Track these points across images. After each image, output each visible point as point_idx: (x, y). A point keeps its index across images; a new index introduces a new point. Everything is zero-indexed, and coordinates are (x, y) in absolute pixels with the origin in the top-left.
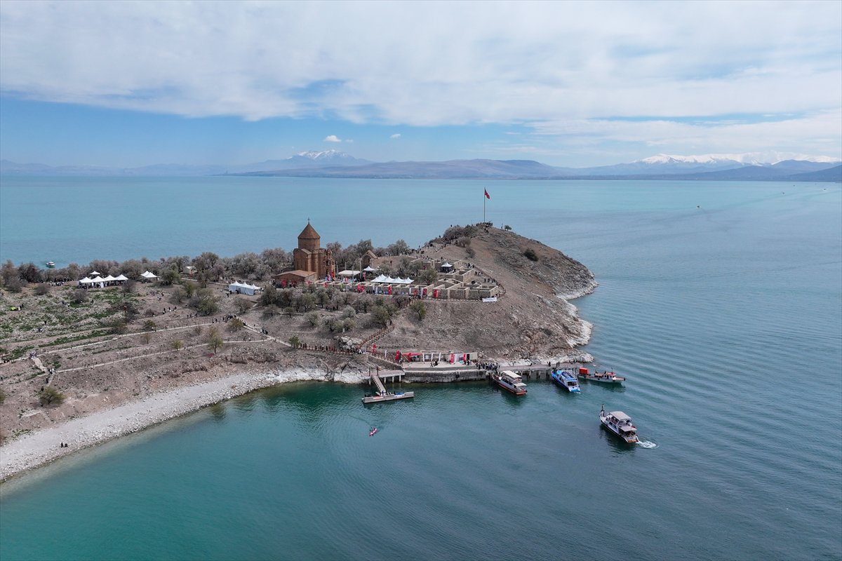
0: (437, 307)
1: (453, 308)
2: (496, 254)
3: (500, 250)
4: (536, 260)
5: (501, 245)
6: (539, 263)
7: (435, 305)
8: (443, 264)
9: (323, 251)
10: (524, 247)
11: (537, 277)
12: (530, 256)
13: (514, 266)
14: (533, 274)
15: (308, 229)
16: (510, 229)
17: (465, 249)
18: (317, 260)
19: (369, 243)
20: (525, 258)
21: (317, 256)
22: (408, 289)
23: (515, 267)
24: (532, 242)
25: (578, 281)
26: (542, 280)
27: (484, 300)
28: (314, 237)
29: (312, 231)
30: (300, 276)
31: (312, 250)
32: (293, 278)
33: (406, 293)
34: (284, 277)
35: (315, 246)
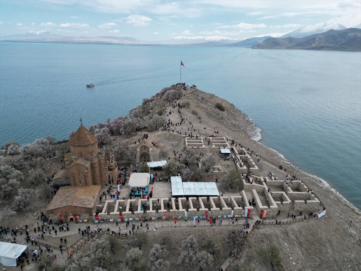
0: (280, 240)
1: (297, 238)
2: (204, 110)
4: (224, 110)
5: (202, 102)
6: (226, 112)
8: (219, 148)
9: (104, 155)
10: (212, 101)
11: (235, 126)
12: (220, 107)
14: (231, 124)
15: (83, 132)
20: (218, 110)
22: (230, 211)
23: (220, 120)
26: (239, 127)
27: (319, 216)
28: (92, 142)
29: (87, 135)
30: (85, 208)
31: (90, 159)
32: (75, 210)
33: (228, 216)
34: (61, 211)
35: (94, 152)
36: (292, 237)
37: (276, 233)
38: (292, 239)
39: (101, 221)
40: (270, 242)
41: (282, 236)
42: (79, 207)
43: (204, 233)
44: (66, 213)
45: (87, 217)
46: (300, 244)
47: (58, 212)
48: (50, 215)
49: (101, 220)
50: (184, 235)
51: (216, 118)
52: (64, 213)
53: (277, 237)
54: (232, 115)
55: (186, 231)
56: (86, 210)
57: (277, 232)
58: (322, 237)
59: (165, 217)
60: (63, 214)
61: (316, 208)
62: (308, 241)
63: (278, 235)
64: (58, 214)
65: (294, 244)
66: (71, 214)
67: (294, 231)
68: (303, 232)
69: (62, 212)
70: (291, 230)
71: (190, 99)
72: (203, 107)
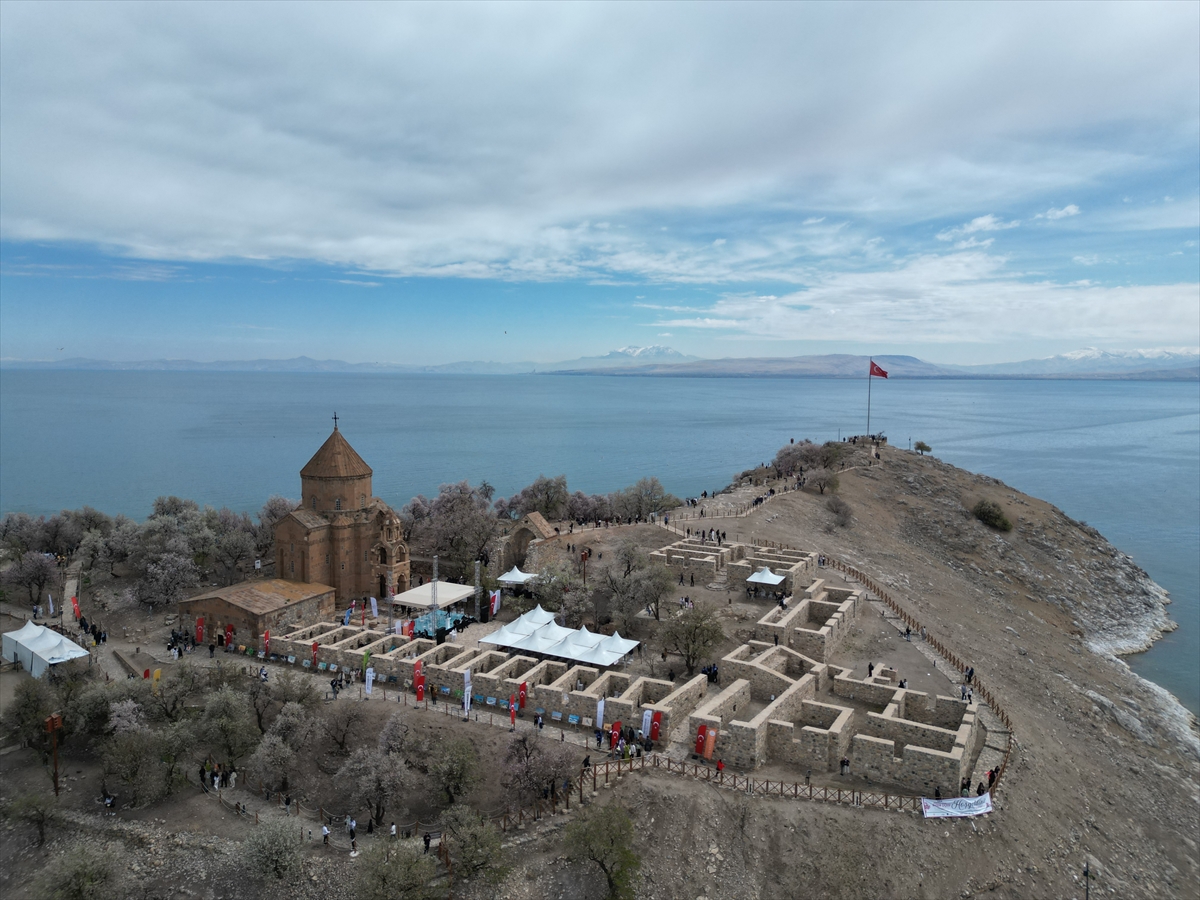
0: (699, 829)
1: (774, 845)
2: (903, 514)
3: (913, 502)
4: (1004, 528)
5: (912, 490)
6: (1013, 536)
7: (693, 813)
8: (754, 570)
9: (373, 516)
10: (969, 494)
11: (1021, 581)
12: (990, 518)
13: (955, 548)
14: (1007, 572)
15: (333, 446)
16: (928, 449)
17: (825, 500)
18: (345, 547)
19: (561, 484)
20: (976, 524)
21: (346, 533)
22: (592, 703)
23: (957, 551)
24: (980, 480)
25: (1129, 593)
26: (1037, 589)
27: (932, 810)
28: (343, 473)
29: (339, 453)
30: (246, 611)
31: (332, 515)
32: (226, 615)
33: (585, 719)
34: (203, 610)
35: (345, 500)
36: (757, 836)
37: (695, 802)
38: (748, 843)
39: (272, 658)
40: (656, 825)
41: (716, 822)
42: (234, 608)
43: (476, 742)
44: (211, 619)
45: (248, 641)
46: (775, 870)
47: (198, 613)
48: (184, 617)
49: (273, 655)
50: (421, 733)
51: (945, 543)
52: (208, 617)
53: (690, 817)
54: (1040, 551)
55: (432, 724)
56: (246, 618)
57: (703, 800)
58: (897, 883)
59: (411, 682)
60: (206, 619)
61: (946, 784)
62: (817, 871)
63: (699, 812)
65: (747, 863)
66: (220, 623)
67: (775, 819)
68: (814, 836)
69: (204, 614)
70: (769, 812)
71: (872, 478)
72: (905, 504)
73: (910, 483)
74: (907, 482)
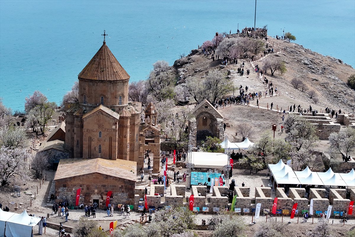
31: (118, 108)
32: (104, 184)
34: (81, 183)
35: (124, 97)
42: (112, 178)
44: (88, 189)
45: (124, 201)
47: (74, 186)
48: (60, 190)
52: (85, 187)
56: (123, 185)
59: (269, 210)
60: (83, 189)
64: (74, 189)
66: (96, 191)
69: (81, 186)
72: (317, 80)
73: (307, 64)
74: (305, 64)
